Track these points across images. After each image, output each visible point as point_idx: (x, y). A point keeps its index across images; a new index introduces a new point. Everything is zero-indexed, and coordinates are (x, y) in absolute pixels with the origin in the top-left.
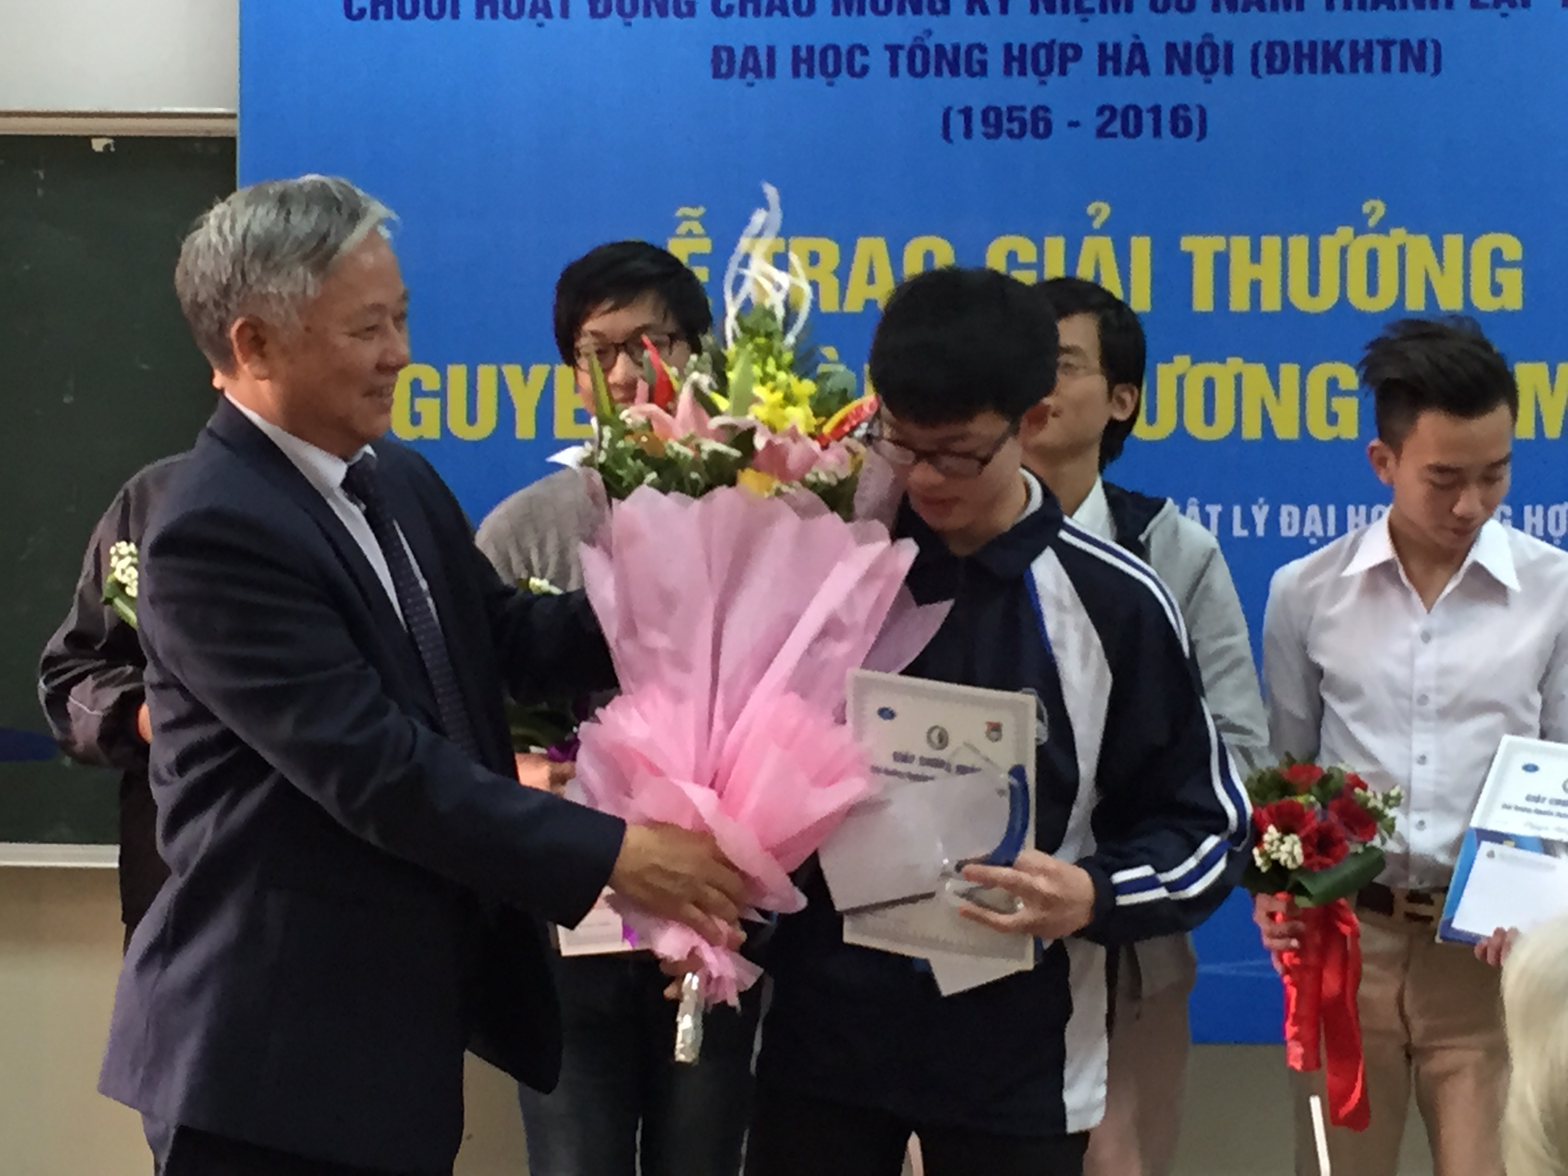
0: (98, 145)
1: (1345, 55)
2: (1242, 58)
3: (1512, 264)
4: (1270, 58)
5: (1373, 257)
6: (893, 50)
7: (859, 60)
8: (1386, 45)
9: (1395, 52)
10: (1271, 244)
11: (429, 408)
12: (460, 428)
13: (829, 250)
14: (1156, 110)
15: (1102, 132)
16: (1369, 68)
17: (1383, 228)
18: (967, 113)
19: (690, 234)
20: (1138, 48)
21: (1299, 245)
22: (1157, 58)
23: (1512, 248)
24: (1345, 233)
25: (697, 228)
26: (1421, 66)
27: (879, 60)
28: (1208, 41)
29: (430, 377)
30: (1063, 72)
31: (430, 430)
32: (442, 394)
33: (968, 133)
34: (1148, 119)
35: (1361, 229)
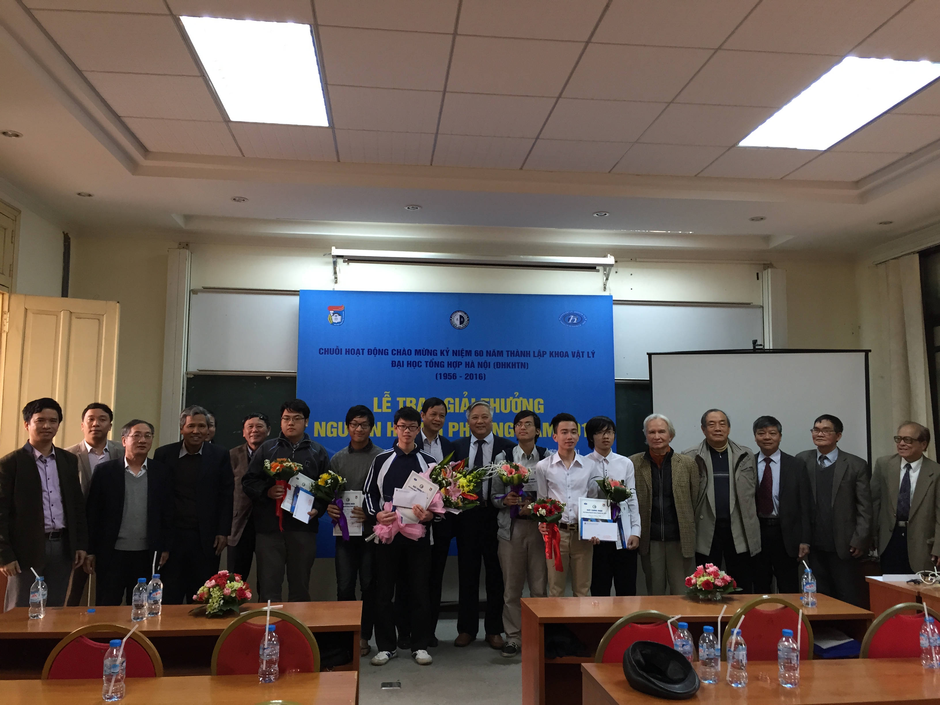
0: (267, 378)
1: (511, 365)
2: (492, 365)
3: (542, 404)
4: (497, 365)
5: (516, 402)
6: (426, 362)
7: (420, 364)
8: (518, 363)
9: (520, 365)
10: (498, 400)
11: (335, 430)
13: (414, 400)
14: (476, 374)
15: (466, 379)
16: (515, 368)
17: (518, 397)
18: (440, 374)
19: (387, 397)
20: (473, 363)
21: (503, 400)
22: (476, 365)
23: (542, 401)
24: (511, 398)
25: (388, 396)
26: (524, 367)
27: (424, 364)
28: (485, 362)
29: (335, 425)
30: (459, 367)
31: (335, 435)
32: (337, 428)
33: (441, 378)
34: (474, 376)
35: (514, 397)
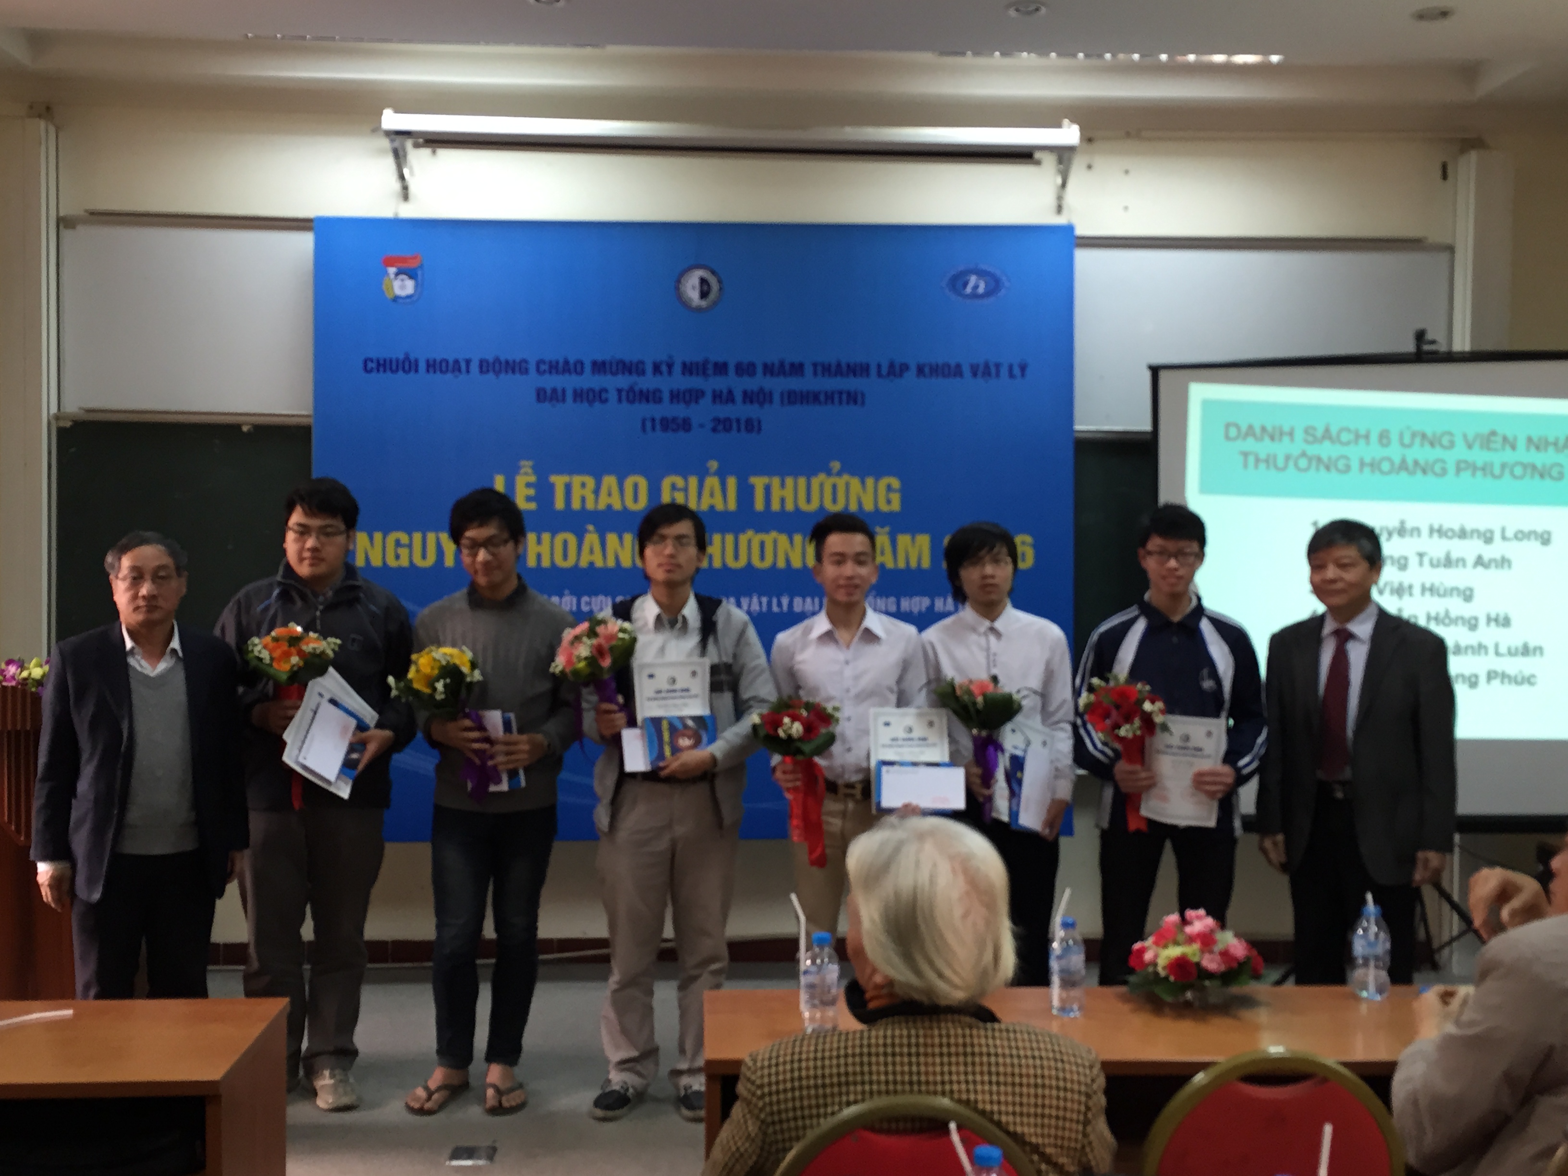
0: (245, 429)
1: (822, 398)
2: (776, 398)
3: (895, 491)
4: (789, 397)
5: (834, 487)
6: (619, 391)
7: (604, 396)
8: (841, 393)
9: (844, 397)
11: (404, 552)
12: (419, 562)
13: (590, 482)
14: (738, 421)
15: (714, 430)
16: (833, 402)
17: (839, 474)
18: (653, 420)
19: (526, 474)
20: (730, 392)
21: (802, 481)
22: (739, 397)
23: (896, 483)
24: (822, 477)
25: (530, 471)
26: (855, 402)
27: (613, 396)
28: (761, 390)
29: (404, 538)
30: (697, 402)
31: (404, 562)
32: (410, 546)
33: (653, 428)
34: (735, 425)
35: (829, 473)
